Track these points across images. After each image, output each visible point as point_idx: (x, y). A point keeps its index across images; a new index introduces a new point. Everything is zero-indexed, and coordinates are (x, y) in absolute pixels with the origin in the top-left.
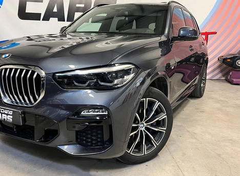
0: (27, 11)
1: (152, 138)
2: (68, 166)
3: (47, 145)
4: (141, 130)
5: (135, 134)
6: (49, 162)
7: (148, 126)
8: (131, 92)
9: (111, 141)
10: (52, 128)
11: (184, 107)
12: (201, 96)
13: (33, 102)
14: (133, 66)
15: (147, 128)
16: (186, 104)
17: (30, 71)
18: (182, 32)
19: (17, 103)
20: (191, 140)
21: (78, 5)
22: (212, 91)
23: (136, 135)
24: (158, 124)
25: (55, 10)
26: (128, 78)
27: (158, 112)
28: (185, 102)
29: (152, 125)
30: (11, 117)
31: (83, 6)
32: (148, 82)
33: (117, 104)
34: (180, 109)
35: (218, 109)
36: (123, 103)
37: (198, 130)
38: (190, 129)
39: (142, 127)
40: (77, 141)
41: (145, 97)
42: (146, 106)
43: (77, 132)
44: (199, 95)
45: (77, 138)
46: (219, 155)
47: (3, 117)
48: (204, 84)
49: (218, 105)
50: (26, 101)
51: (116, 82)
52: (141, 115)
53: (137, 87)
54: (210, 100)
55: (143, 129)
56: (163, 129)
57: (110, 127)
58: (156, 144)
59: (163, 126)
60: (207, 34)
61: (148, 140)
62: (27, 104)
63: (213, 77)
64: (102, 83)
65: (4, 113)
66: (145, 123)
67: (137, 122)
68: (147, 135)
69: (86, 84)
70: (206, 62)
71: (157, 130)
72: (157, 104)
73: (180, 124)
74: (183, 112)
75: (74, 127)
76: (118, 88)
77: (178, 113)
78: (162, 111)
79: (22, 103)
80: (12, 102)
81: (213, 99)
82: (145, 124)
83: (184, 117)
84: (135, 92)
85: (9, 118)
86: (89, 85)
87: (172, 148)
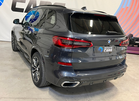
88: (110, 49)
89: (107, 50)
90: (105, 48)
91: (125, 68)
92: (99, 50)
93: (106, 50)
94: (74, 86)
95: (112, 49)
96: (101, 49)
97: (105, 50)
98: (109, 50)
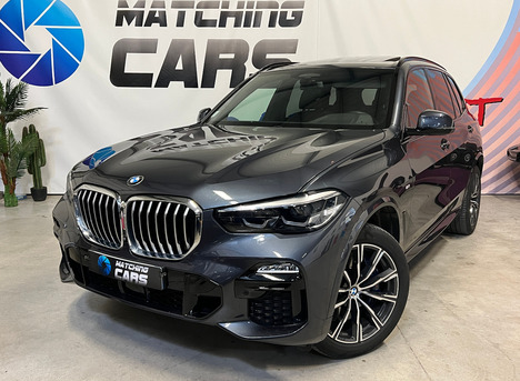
1: (373, 312)
2: (228, 359)
3: (203, 322)
4: (353, 300)
5: (342, 306)
6: (196, 353)
7: (365, 292)
8: (336, 233)
9: (304, 316)
10: (211, 294)
11: (436, 254)
12: (469, 231)
13: (181, 253)
14: (338, 194)
15: (362, 296)
16: (440, 248)
17: (179, 206)
18: (423, 120)
19: (153, 254)
20: (445, 318)
21: (222, 56)
22: (494, 221)
23: (344, 308)
24: (383, 288)
25: (179, 66)
26: (331, 212)
27: (382, 268)
28: (438, 244)
29: (371, 290)
30: (146, 277)
31: (232, 56)
32: (365, 216)
33: (313, 255)
34: (426, 259)
35: (504, 258)
36: (323, 253)
37: (459, 299)
38: (445, 298)
39: (355, 294)
40: (249, 315)
41: (359, 241)
42: (361, 257)
43: (250, 302)
44: (465, 230)
45: (250, 311)
46: (497, 346)
47: (132, 278)
48: (477, 207)
49: (505, 251)
50: (169, 252)
51: (311, 220)
52: (353, 273)
53: (347, 225)
54: (489, 240)
55: (356, 297)
56: (392, 298)
57: (303, 293)
58: (379, 324)
59: (392, 291)
60: (482, 103)
61: (366, 317)
62: (170, 256)
63: (497, 189)
64: (288, 223)
65: (134, 271)
66: (361, 286)
67: (345, 285)
68: (362, 308)
69: (264, 225)
70: (480, 163)
71: (381, 299)
72: (380, 254)
73: (424, 288)
74: (432, 264)
75: (246, 293)
76: (315, 230)
77: (424, 267)
78: (389, 266)
79: (161, 255)
80: (146, 253)
81: (494, 237)
82: (360, 289)
83: (435, 274)
84: (343, 232)
85: (143, 279)
86: (268, 226)
87: (410, 332)
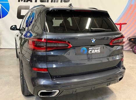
0: (21, 15)
88: (97, 49)
89: (93, 51)
90: (90, 49)
91: (121, 72)
92: (81, 51)
93: (91, 51)
94: (53, 96)
95: (100, 50)
96: (84, 50)
97: (89, 51)
98: (96, 51)
